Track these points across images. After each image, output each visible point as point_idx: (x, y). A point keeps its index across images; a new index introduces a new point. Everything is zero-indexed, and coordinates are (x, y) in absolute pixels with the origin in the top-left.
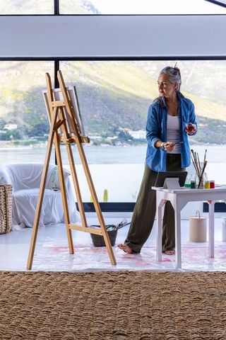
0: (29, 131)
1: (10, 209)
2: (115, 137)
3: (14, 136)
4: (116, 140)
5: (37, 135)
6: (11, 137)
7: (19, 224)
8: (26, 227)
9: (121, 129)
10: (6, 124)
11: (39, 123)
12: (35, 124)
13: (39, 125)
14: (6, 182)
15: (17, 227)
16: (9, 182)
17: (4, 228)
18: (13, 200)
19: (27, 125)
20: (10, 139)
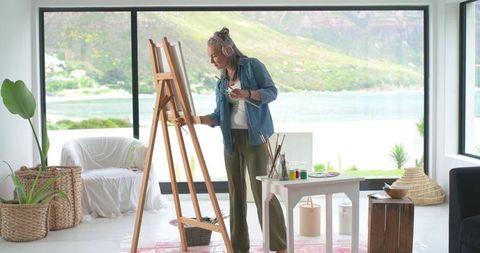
0: (100, 78)
1: (79, 196)
2: (200, 85)
3: (82, 83)
4: (201, 88)
5: (109, 83)
6: (79, 85)
7: (90, 213)
8: (100, 216)
9: (206, 75)
10: (72, 70)
11: (111, 68)
12: (106, 70)
13: (112, 71)
14: (73, 162)
15: (88, 218)
16: (78, 162)
17: (71, 221)
18: (83, 185)
19: (97, 70)
20: (77, 88)
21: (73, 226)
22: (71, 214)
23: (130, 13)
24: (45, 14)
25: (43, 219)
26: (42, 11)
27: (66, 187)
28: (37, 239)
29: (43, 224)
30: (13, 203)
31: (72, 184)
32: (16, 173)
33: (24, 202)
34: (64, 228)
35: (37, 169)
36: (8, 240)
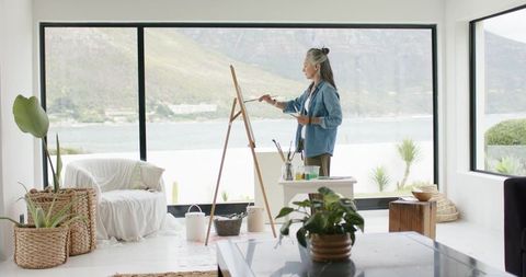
17: (88, 245)
21: (89, 252)
22: (88, 239)
23: (136, 29)
24: (46, 29)
25: (63, 243)
26: (43, 26)
27: (82, 210)
29: (63, 250)
30: (30, 227)
31: (89, 207)
33: (42, 225)
34: (80, 254)
36: (25, 267)
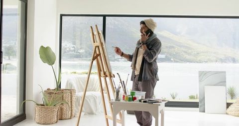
1: (74, 104)
6: (81, 56)
10: (78, 49)
17: (70, 116)
21: (70, 118)
22: (70, 112)
23: (102, 17)
24: (63, 17)
25: (55, 114)
26: (61, 16)
27: (68, 99)
28: (52, 123)
29: (56, 117)
30: (42, 105)
31: (71, 98)
32: (45, 91)
33: (47, 105)
34: (66, 119)
35: (55, 90)
36: (38, 123)
